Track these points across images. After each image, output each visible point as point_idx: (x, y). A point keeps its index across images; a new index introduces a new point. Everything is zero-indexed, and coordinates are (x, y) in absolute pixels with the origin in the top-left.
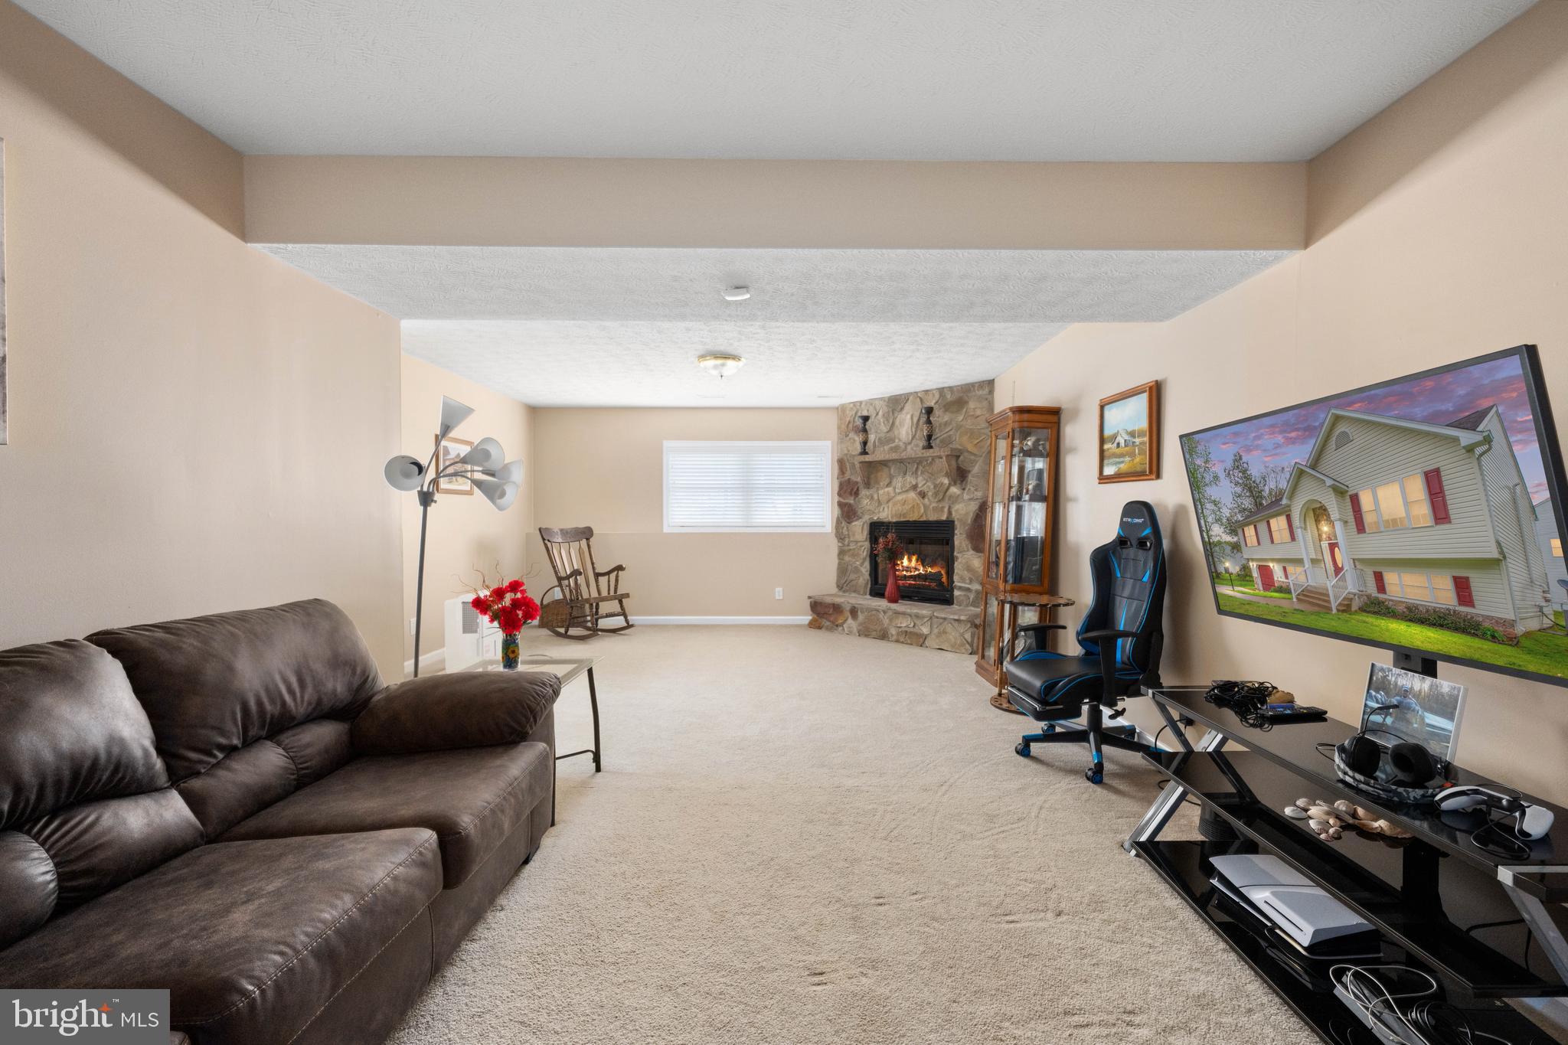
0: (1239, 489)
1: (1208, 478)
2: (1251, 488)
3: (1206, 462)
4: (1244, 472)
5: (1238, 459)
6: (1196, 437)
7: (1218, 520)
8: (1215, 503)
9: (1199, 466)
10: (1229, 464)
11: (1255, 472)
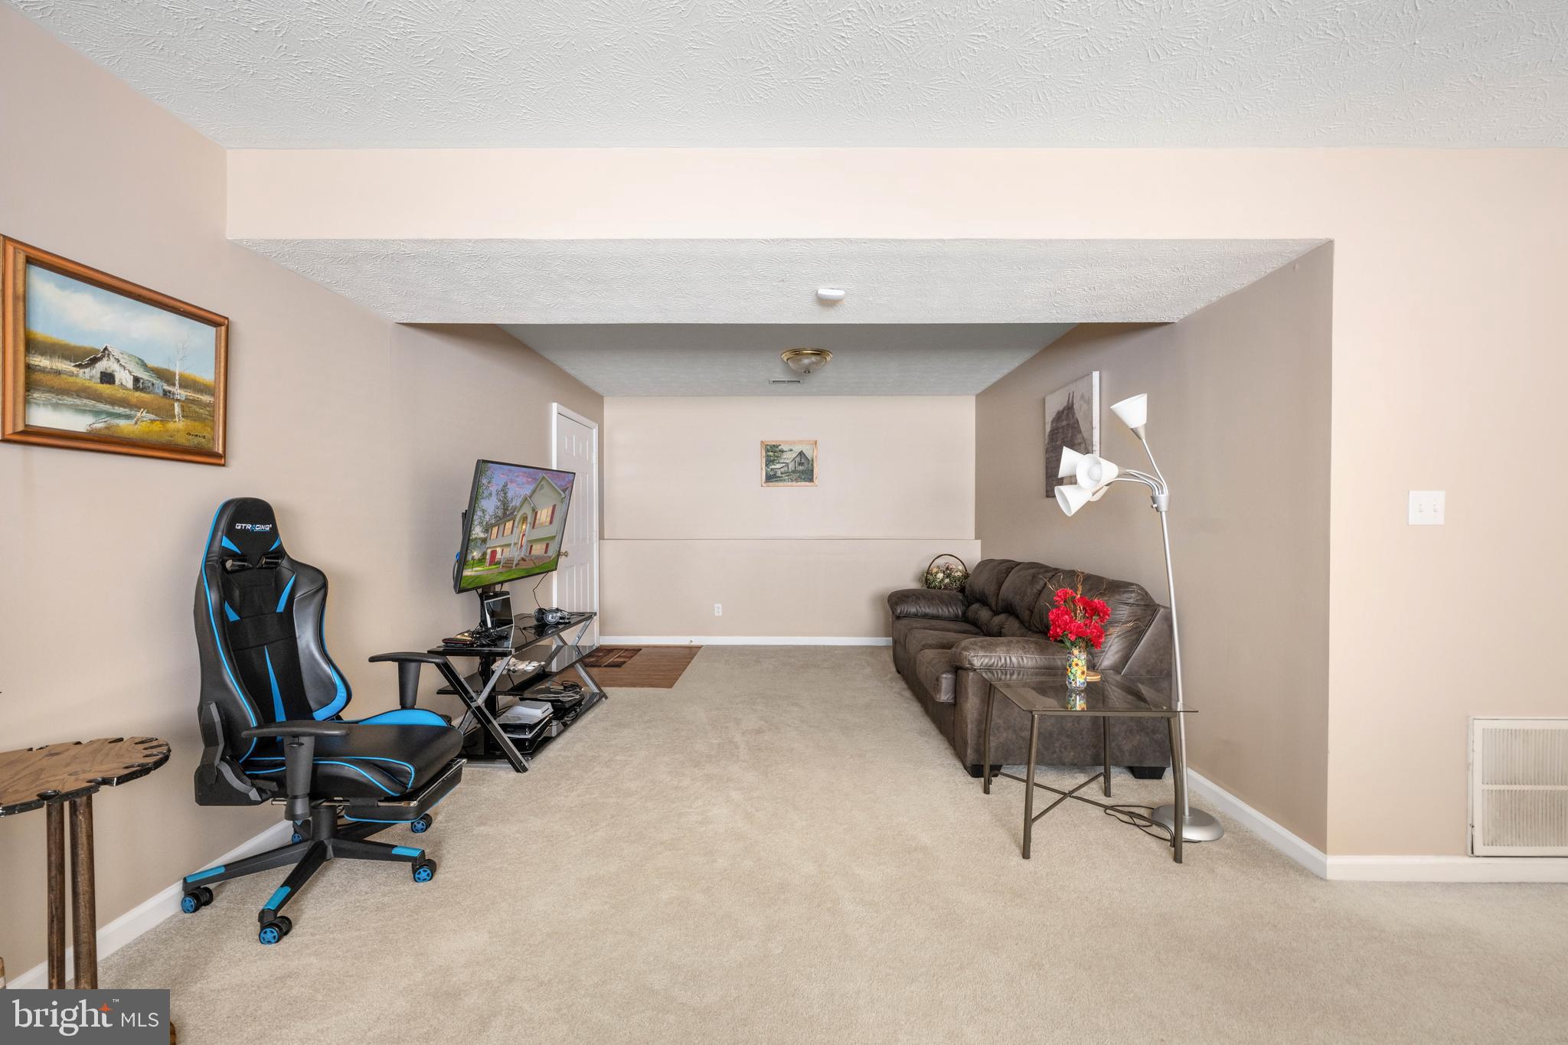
0: (499, 504)
1: (486, 493)
2: (505, 504)
3: (489, 483)
4: (505, 494)
5: (505, 485)
6: (490, 465)
7: (481, 523)
8: (483, 511)
9: (484, 484)
10: (500, 488)
11: (510, 495)
